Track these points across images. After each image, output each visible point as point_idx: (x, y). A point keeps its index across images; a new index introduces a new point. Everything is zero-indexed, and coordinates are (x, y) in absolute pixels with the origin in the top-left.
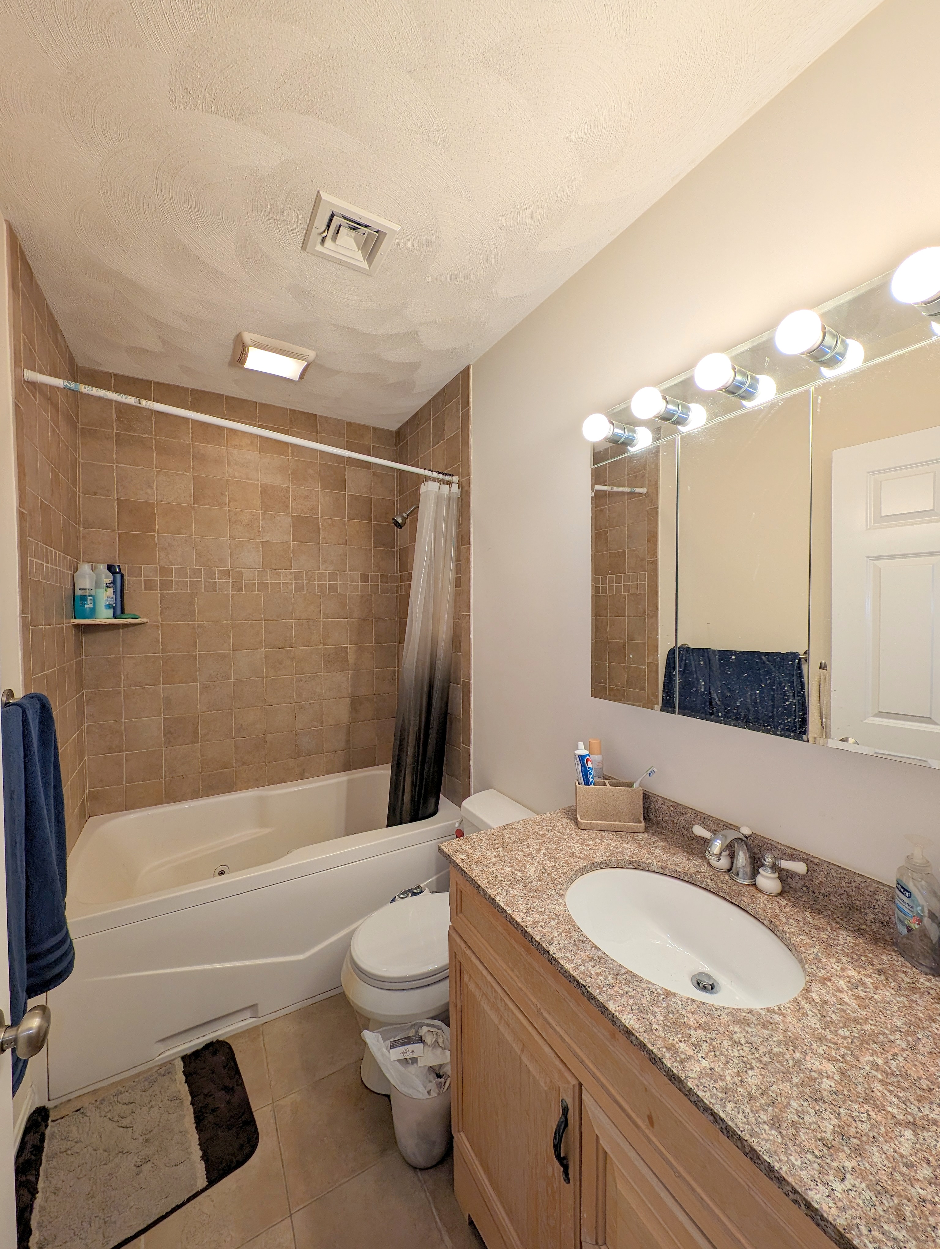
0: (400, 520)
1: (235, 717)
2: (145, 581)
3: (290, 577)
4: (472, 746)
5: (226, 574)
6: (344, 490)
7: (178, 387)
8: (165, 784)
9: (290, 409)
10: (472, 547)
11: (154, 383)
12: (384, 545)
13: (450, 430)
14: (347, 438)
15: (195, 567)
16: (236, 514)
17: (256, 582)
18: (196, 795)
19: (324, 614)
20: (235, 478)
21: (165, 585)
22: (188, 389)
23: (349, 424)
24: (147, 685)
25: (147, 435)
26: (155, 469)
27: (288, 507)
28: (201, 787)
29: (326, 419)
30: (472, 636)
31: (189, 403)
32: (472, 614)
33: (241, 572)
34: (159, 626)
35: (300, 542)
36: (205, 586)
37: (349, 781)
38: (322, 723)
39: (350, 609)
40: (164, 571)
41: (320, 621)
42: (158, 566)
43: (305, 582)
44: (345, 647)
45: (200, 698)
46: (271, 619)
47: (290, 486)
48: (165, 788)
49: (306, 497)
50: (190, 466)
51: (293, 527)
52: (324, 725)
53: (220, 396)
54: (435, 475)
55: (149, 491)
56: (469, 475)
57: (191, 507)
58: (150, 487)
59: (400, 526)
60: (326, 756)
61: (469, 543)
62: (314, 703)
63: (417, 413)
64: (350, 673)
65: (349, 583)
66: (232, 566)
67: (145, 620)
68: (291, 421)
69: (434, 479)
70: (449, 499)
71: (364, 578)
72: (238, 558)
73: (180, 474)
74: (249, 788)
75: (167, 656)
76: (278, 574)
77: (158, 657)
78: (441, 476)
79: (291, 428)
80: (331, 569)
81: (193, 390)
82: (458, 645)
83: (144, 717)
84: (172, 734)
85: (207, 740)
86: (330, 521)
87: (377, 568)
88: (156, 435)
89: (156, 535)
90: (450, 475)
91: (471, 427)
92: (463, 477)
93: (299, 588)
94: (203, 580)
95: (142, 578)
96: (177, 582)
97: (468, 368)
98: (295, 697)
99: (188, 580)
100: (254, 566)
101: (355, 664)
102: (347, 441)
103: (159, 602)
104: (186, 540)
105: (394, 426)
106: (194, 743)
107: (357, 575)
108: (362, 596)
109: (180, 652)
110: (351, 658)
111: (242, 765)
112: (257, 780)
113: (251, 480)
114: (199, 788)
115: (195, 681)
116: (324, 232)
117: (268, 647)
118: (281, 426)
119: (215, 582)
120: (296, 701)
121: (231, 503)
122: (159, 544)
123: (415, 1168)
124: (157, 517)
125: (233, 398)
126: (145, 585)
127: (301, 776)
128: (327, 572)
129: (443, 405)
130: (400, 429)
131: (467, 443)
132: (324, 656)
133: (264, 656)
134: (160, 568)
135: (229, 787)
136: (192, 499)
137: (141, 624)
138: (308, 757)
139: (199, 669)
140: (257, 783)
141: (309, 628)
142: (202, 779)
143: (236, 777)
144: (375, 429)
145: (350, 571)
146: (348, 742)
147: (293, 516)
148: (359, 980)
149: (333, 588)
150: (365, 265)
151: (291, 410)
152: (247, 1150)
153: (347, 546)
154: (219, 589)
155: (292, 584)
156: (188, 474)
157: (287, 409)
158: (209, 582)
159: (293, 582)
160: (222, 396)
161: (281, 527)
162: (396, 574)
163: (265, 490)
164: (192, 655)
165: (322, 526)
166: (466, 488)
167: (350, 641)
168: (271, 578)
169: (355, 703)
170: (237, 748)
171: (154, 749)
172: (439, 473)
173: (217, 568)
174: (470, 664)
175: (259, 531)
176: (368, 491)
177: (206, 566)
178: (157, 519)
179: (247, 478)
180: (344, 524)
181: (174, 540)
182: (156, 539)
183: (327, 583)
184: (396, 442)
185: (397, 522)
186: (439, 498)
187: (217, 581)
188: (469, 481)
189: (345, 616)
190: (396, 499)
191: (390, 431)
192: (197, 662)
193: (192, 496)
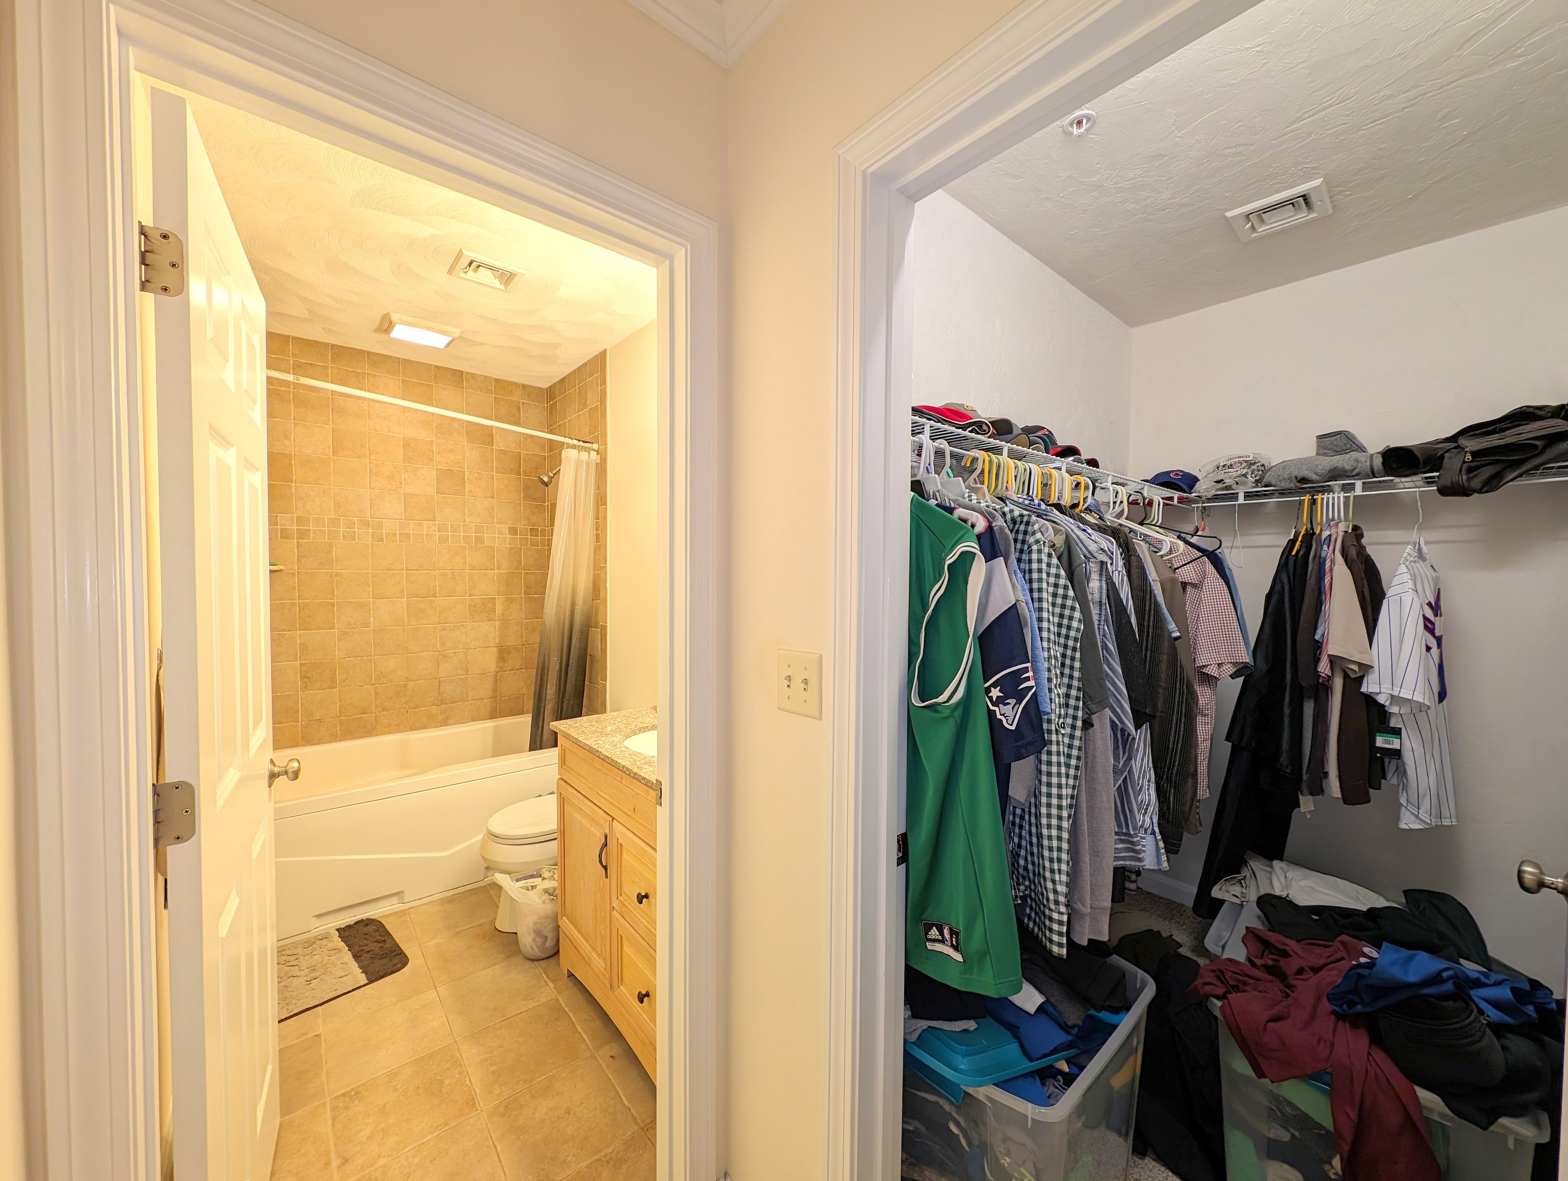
0: (546, 479)
1: (374, 664)
2: (282, 530)
3: (434, 528)
4: (608, 681)
5: (366, 524)
6: (492, 445)
7: (318, 342)
8: (302, 728)
9: (434, 365)
10: (608, 507)
11: (293, 338)
12: (534, 499)
13: (592, 402)
14: (495, 394)
15: (333, 517)
16: (376, 466)
17: (398, 532)
18: (334, 738)
19: (470, 565)
20: (377, 431)
21: (302, 534)
22: (328, 344)
23: (498, 381)
24: (283, 630)
25: (284, 388)
26: (292, 421)
27: (431, 460)
28: (339, 731)
29: (473, 375)
30: (608, 585)
31: (330, 357)
32: (608, 566)
33: (382, 522)
34: (294, 574)
35: (444, 494)
36: (344, 536)
37: (495, 727)
38: (467, 671)
39: (498, 561)
40: (300, 520)
41: (465, 573)
42: (295, 516)
43: (450, 534)
44: (492, 598)
45: (338, 645)
46: (413, 568)
47: (434, 440)
48: (302, 731)
49: (451, 451)
50: (329, 420)
51: (437, 479)
52: (470, 673)
53: (361, 352)
54: (575, 442)
55: (286, 442)
56: (606, 444)
57: (330, 458)
58: (287, 438)
59: (546, 485)
60: (471, 704)
61: (606, 504)
62: (458, 652)
63: (565, 378)
64: (498, 623)
65: (497, 535)
66: (372, 516)
67: (282, 567)
68: (435, 376)
69: (573, 447)
70: (588, 464)
71: (513, 531)
72: (378, 509)
73: (319, 426)
74: (390, 733)
75: (303, 603)
76: (421, 525)
77: (295, 604)
78: (581, 443)
79: (435, 383)
80: (479, 521)
81: (333, 345)
82: (598, 593)
83: (279, 662)
84: (309, 678)
85: (346, 686)
86: (476, 475)
87: (526, 522)
88: (294, 389)
89: (293, 485)
90: (590, 443)
91: (608, 403)
92: (602, 445)
93: (443, 540)
94: (342, 530)
95: (279, 527)
96: (315, 532)
97: (605, 352)
98: (438, 646)
99: (326, 529)
100: (395, 517)
101: (503, 615)
102: (495, 397)
103: (296, 550)
104: (324, 491)
105: (545, 385)
106: (332, 688)
107: (505, 528)
108: (511, 549)
109: (317, 599)
110: (499, 609)
111: (383, 710)
112: (398, 725)
113: (393, 433)
114: (337, 731)
115: (333, 628)
116: (466, 268)
117: (409, 597)
118: (425, 381)
119: (354, 532)
120: (439, 649)
121: (372, 456)
122: (296, 494)
123: (532, 960)
124: (294, 467)
125: (375, 354)
126: (281, 533)
127: (445, 723)
128: (474, 524)
129: (586, 377)
130: (550, 387)
131: (604, 415)
132: (469, 606)
133: (405, 605)
134: (297, 517)
135: (369, 732)
136: (331, 450)
137: (278, 571)
138: (452, 705)
139: (337, 616)
140: (399, 728)
141: (454, 579)
142: (340, 723)
143: (376, 722)
144: (525, 387)
145: (498, 523)
146: (495, 690)
147: (436, 469)
148: (493, 843)
149: (479, 540)
150: (502, 287)
151: (436, 366)
152: (399, 965)
153: (495, 499)
154: (358, 538)
155: (435, 535)
156: (327, 426)
157: (431, 365)
158: (348, 532)
159: (437, 533)
160: (364, 351)
161: (424, 479)
162: (547, 528)
163: (407, 444)
164: (330, 603)
165: (468, 479)
166: (604, 456)
167: (498, 592)
168: (413, 529)
169: (503, 652)
170: (376, 694)
171: (290, 693)
172: (579, 441)
173: (356, 519)
174: (606, 610)
175: (401, 483)
176: (518, 447)
177: (345, 516)
178: (294, 470)
179: (389, 431)
180: (492, 478)
181: (312, 490)
182: (293, 489)
183: (474, 535)
184: (547, 399)
185: (543, 480)
186: (578, 463)
187: (356, 530)
188: (606, 450)
189: (492, 567)
190: (547, 455)
191: (541, 389)
192: (335, 609)
193: (331, 448)
